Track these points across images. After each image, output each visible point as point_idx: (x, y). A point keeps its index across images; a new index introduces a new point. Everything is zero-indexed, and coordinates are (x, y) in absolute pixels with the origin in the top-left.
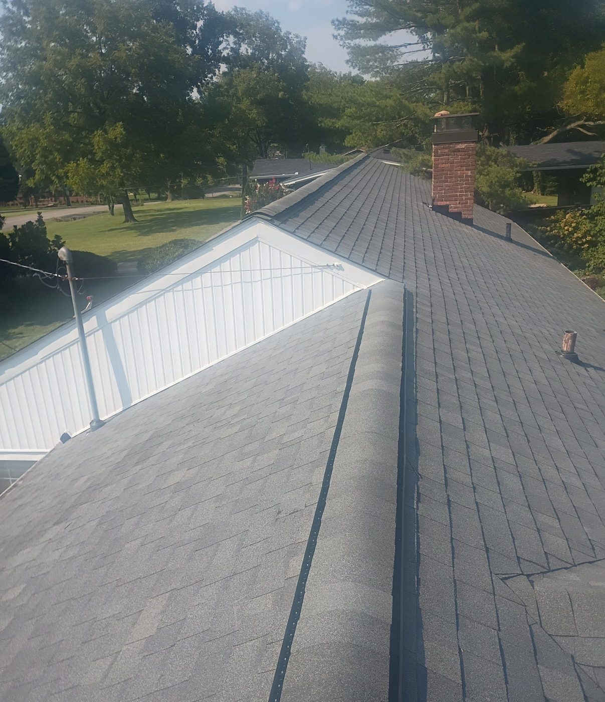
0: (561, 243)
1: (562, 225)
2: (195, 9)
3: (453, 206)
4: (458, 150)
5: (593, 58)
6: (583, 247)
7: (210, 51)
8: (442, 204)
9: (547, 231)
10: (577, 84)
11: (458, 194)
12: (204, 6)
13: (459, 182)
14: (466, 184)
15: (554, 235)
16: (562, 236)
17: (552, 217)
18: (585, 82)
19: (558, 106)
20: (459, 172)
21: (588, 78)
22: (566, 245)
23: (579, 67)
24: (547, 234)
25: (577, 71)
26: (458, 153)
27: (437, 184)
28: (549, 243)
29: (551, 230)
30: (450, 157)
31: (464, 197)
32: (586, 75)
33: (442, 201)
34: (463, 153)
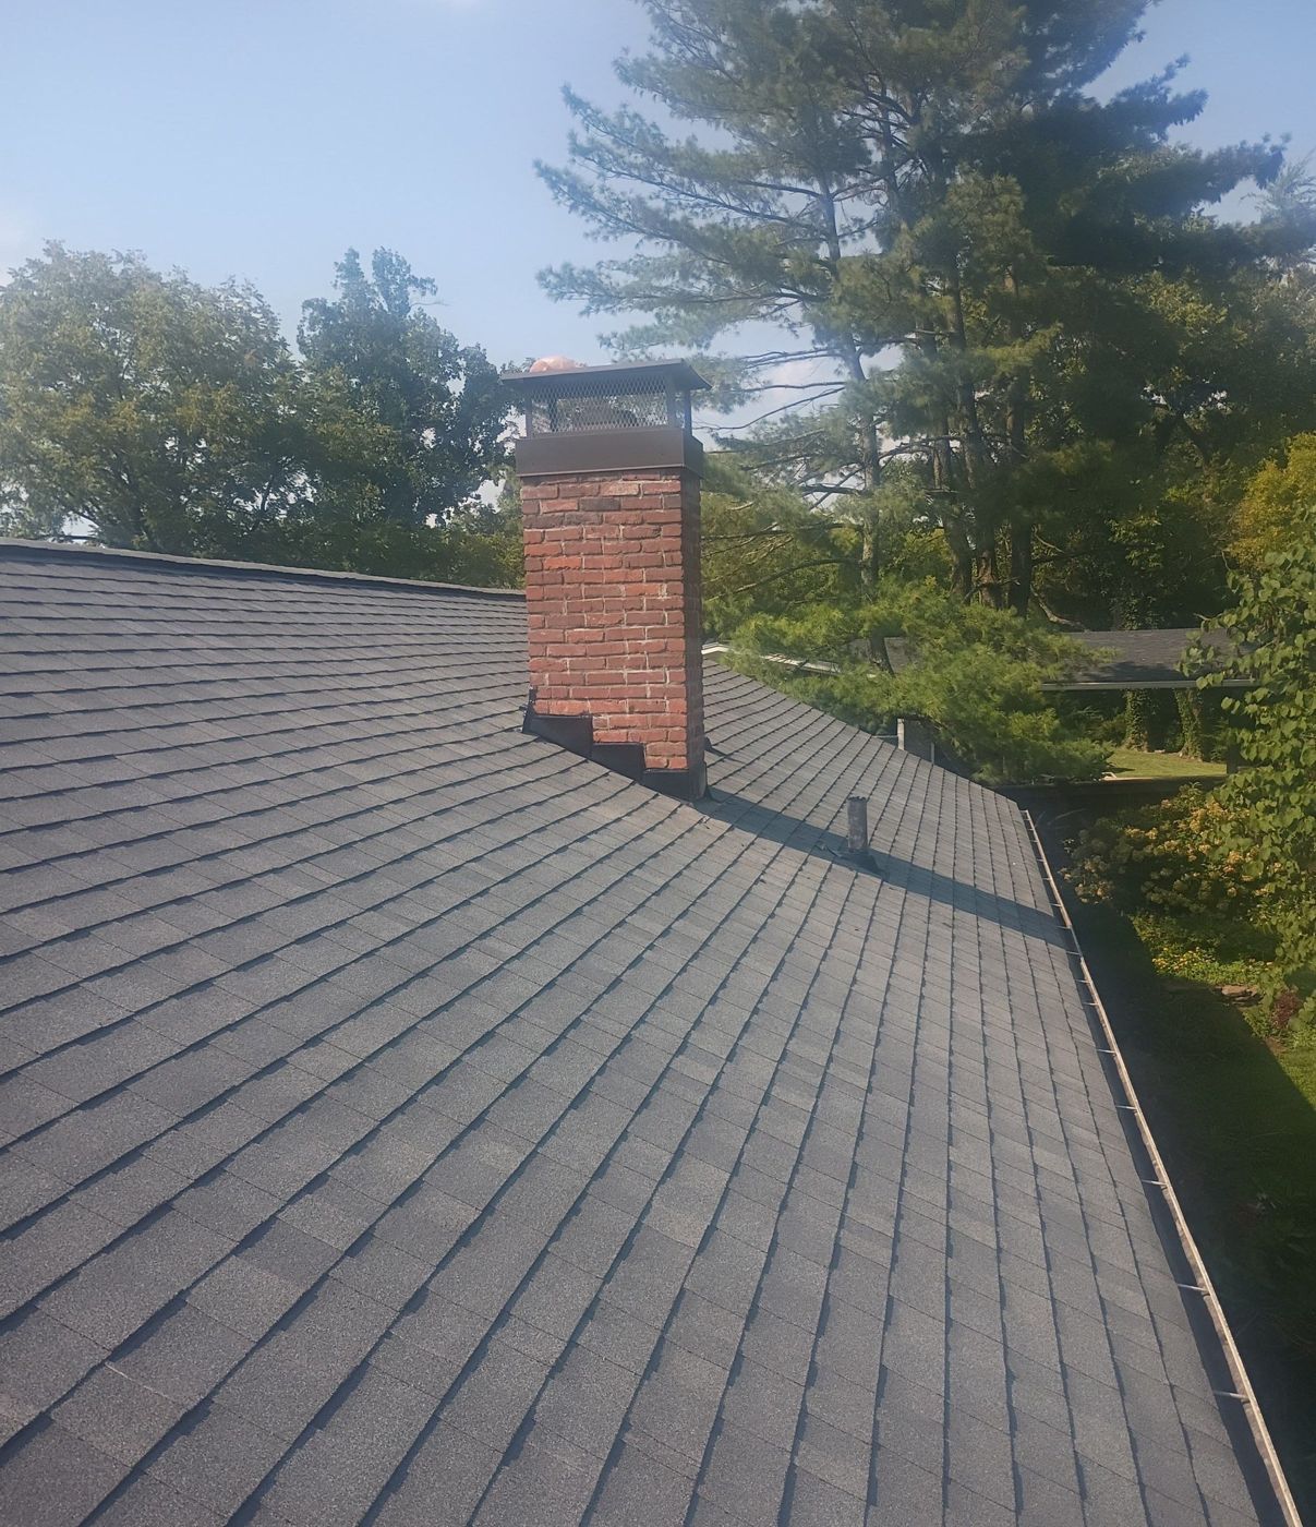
0: (1192, 878)
1: (1194, 825)
2: (440, 355)
3: (608, 717)
4: (614, 504)
5: (1306, 447)
6: (1257, 893)
7: (478, 445)
8: (566, 711)
9: (1147, 842)
10: (1269, 501)
11: (625, 672)
12: (459, 349)
13: (624, 627)
14: (653, 635)
15: (1166, 855)
16: (1192, 858)
17: (1166, 803)
18: (1288, 498)
19: (1227, 554)
20: (622, 587)
21: (1295, 488)
22: (1204, 883)
23: (1271, 465)
24: (1148, 849)
25: (1268, 473)
26: (614, 515)
27: (543, 632)
28: (1155, 876)
29: (1159, 841)
30: (585, 528)
31: (648, 686)
32: (1291, 481)
33: (567, 698)
34: (633, 517)
